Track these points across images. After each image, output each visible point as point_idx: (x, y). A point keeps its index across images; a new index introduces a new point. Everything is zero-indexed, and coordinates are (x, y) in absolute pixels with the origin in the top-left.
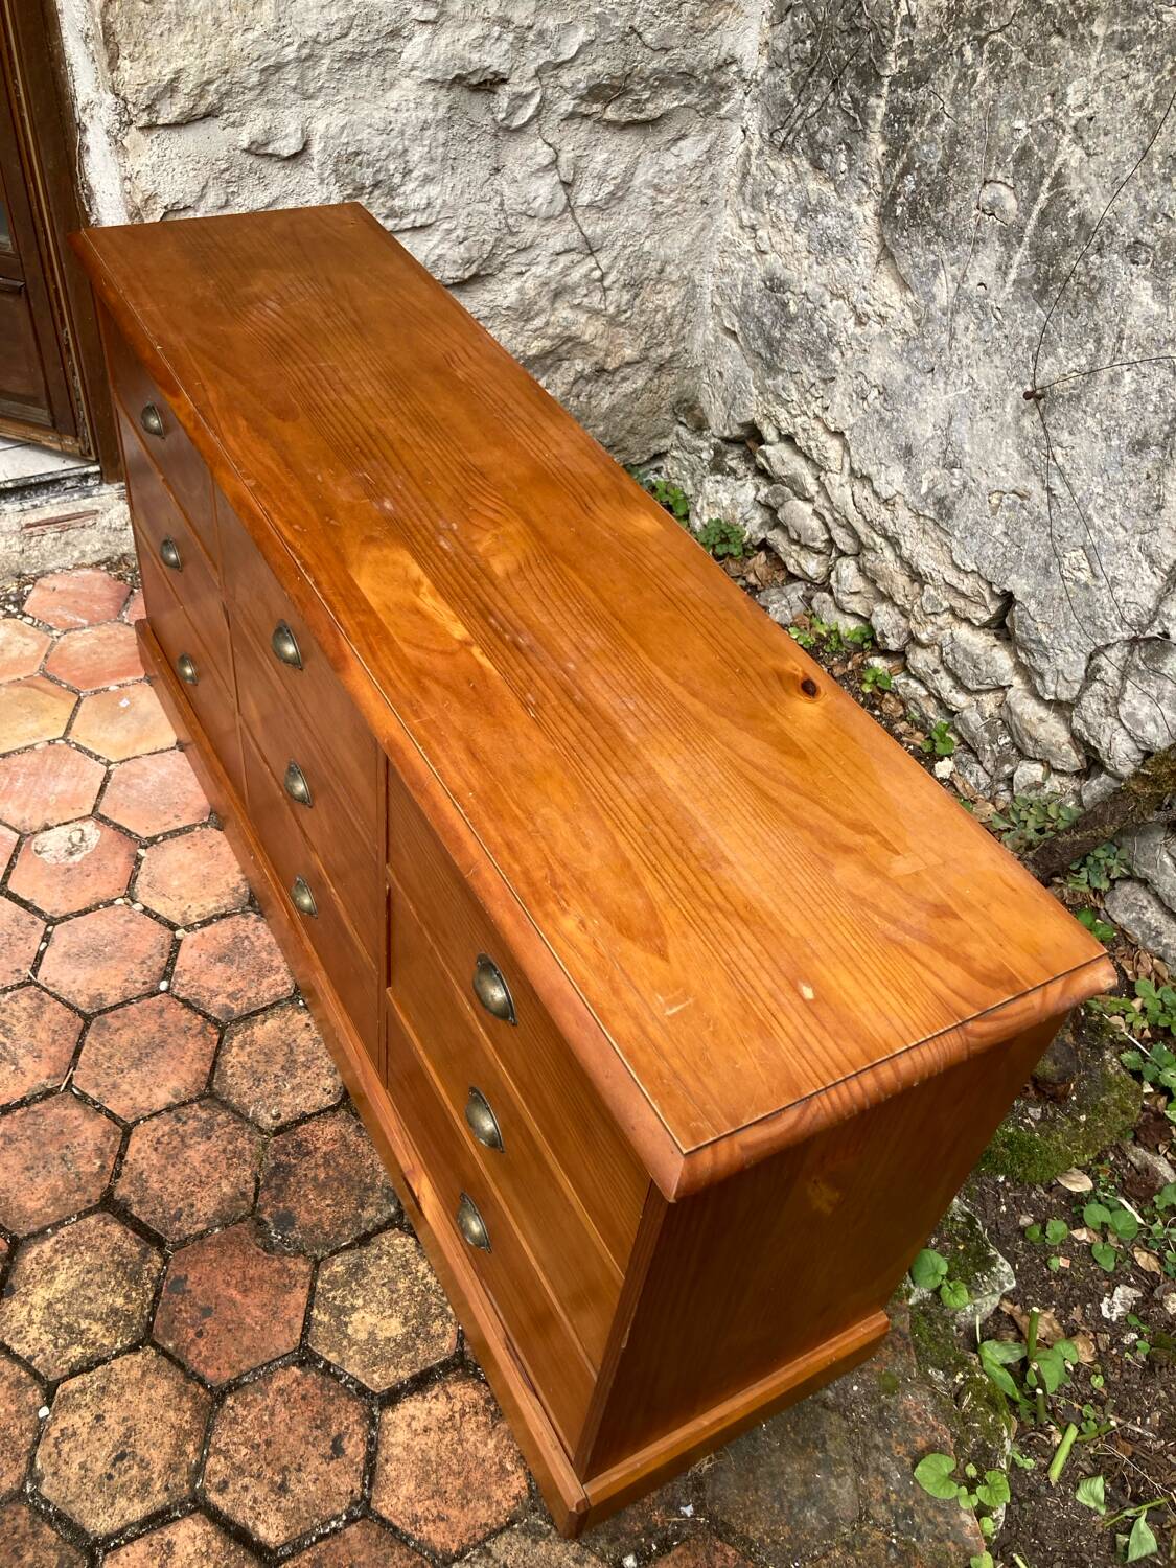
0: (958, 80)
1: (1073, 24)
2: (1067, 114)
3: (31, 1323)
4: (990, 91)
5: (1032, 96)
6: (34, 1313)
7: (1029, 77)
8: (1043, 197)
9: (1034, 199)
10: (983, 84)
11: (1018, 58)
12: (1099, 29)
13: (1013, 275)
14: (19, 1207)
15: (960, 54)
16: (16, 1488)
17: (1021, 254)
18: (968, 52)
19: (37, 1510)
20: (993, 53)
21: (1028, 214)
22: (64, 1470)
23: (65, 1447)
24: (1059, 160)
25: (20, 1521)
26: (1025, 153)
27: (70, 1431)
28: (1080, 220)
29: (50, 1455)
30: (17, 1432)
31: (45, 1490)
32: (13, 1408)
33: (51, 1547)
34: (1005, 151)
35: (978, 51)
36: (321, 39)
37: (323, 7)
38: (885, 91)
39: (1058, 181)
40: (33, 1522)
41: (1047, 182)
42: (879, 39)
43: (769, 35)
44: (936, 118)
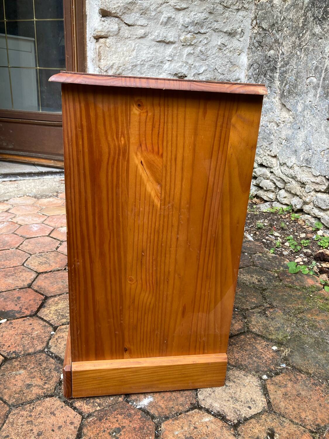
0: (297, 60)
1: (324, 35)
2: (326, 55)
3: (50, 313)
4: (305, 59)
5: (316, 55)
6: (51, 311)
7: (315, 51)
8: (323, 75)
9: (321, 76)
10: (303, 58)
11: (311, 48)
13: (318, 95)
14: (48, 290)
15: (296, 54)
16: (42, 349)
17: (320, 90)
18: (298, 53)
19: (49, 355)
20: (305, 50)
21: (320, 80)
22: (58, 345)
23: (59, 340)
24: (326, 65)
25: (42, 357)
26: (317, 67)
27: (61, 337)
29: (54, 342)
30: (43, 336)
31: (52, 350)
32: (43, 331)
33: (52, 364)
34: (311, 70)
35: (301, 51)
36: (146, 60)
37: (147, 54)
38: (278, 71)
39: (326, 70)
40: (47, 358)
41: (323, 71)
42: (275, 61)
43: (247, 73)
44: (292, 70)
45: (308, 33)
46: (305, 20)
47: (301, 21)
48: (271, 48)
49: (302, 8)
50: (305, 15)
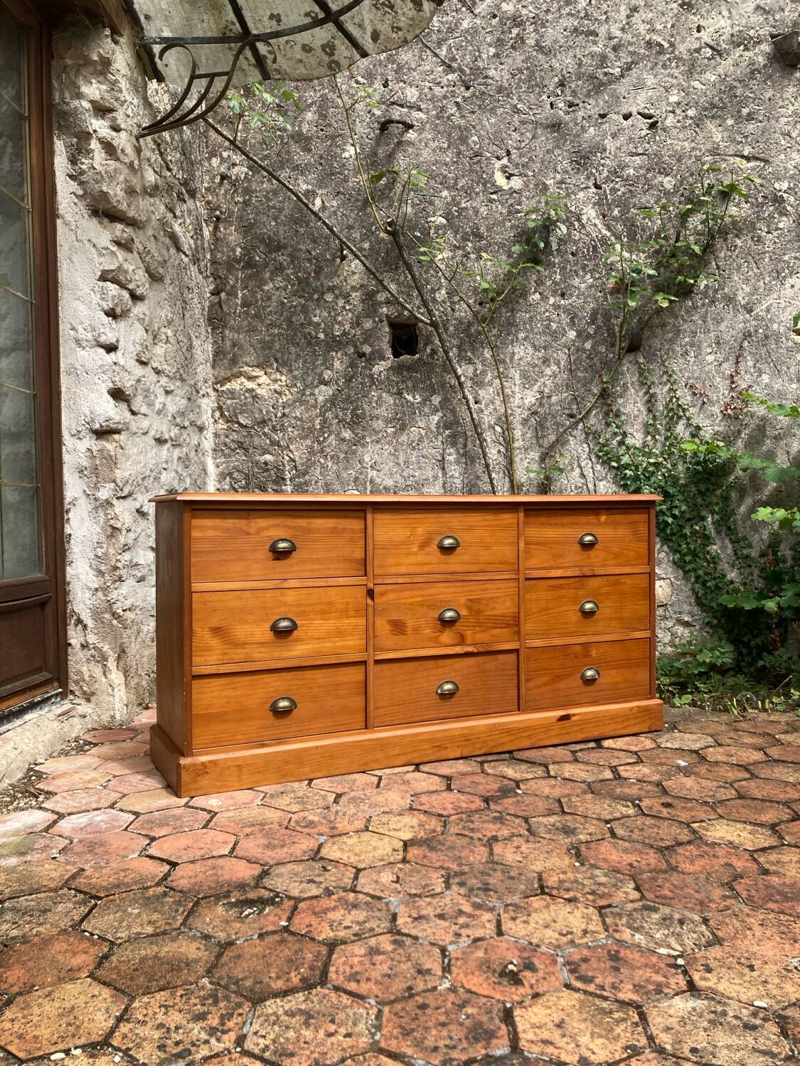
1: (359, 441)
2: (366, 464)
4: (334, 468)
5: (352, 463)
7: (349, 459)
8: (369, 488)
10: (331, 467)
11: (342, 456)
12: (368, 440)
15: (319, 461)
18: (322, 460)
20: (332, 457)
24: (369, 476)
26: (356, 479)
28: (385, 488)
35: (326, 459)
38: (288, 483)
39: (372, 481)
42: (278, 469)
43: (219, 486)
44: (316, 482)
45: (333, 437)
46: (325, 421)
47: (318, 421)
48: (266, 452)
49: (315, 407)
50: (322, 414)
